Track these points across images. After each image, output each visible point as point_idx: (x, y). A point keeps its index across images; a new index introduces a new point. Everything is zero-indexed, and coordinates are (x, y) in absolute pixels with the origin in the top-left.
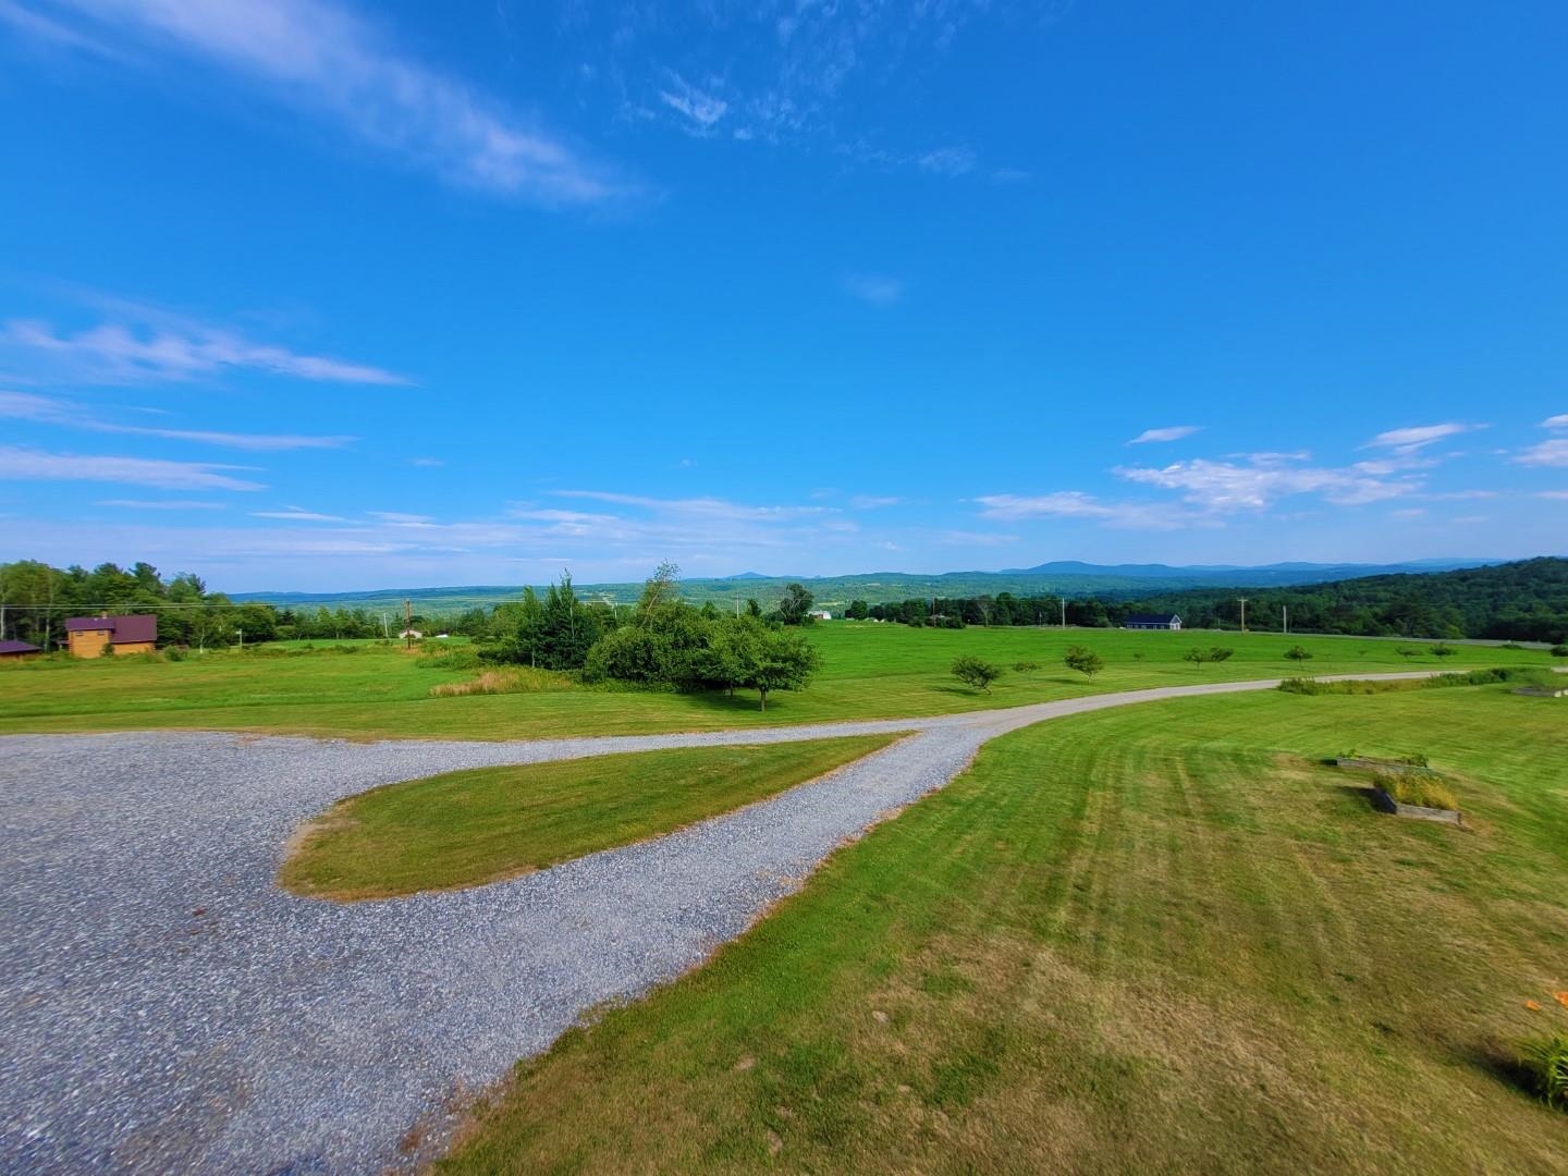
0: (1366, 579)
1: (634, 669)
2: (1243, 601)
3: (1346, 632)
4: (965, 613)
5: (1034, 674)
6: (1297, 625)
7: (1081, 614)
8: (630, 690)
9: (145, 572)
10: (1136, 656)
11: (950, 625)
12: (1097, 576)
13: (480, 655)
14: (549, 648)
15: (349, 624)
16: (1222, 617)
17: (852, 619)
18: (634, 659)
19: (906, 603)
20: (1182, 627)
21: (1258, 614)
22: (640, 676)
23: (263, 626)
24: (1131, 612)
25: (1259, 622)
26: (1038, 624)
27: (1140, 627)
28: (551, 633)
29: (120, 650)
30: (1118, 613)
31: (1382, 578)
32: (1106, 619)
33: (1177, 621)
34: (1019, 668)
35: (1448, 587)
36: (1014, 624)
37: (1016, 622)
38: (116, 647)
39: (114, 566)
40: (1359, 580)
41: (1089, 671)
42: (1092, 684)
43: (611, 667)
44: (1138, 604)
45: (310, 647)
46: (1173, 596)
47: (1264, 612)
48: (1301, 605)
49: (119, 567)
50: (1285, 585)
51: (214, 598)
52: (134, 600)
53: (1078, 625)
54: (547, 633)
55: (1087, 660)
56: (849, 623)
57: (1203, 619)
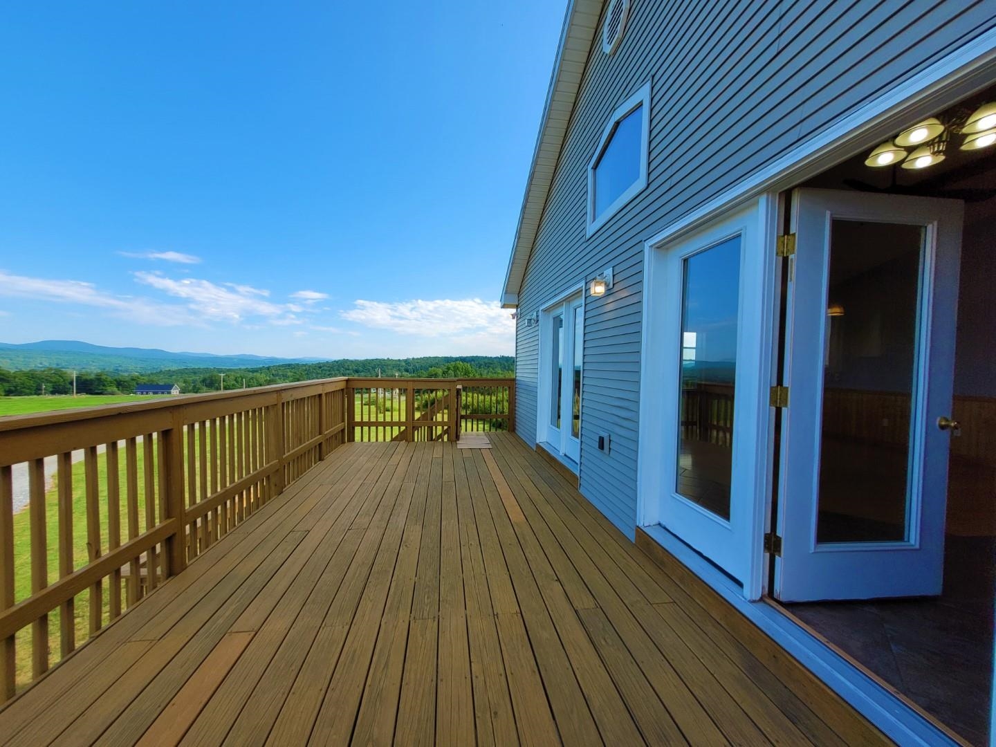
0: (282, 366)
2: (223, 376)
7: (90, 386)
16: (206, 386)
20: (180, 393)
24: (137, 384)
27: (147, 394)
31: (289, 365)
33: (176, 389)
35: (315, 371)
40: (279, 366)
44: (143, 377)
46: (170, 373)
53: (87, 393)
57: (194, 387)
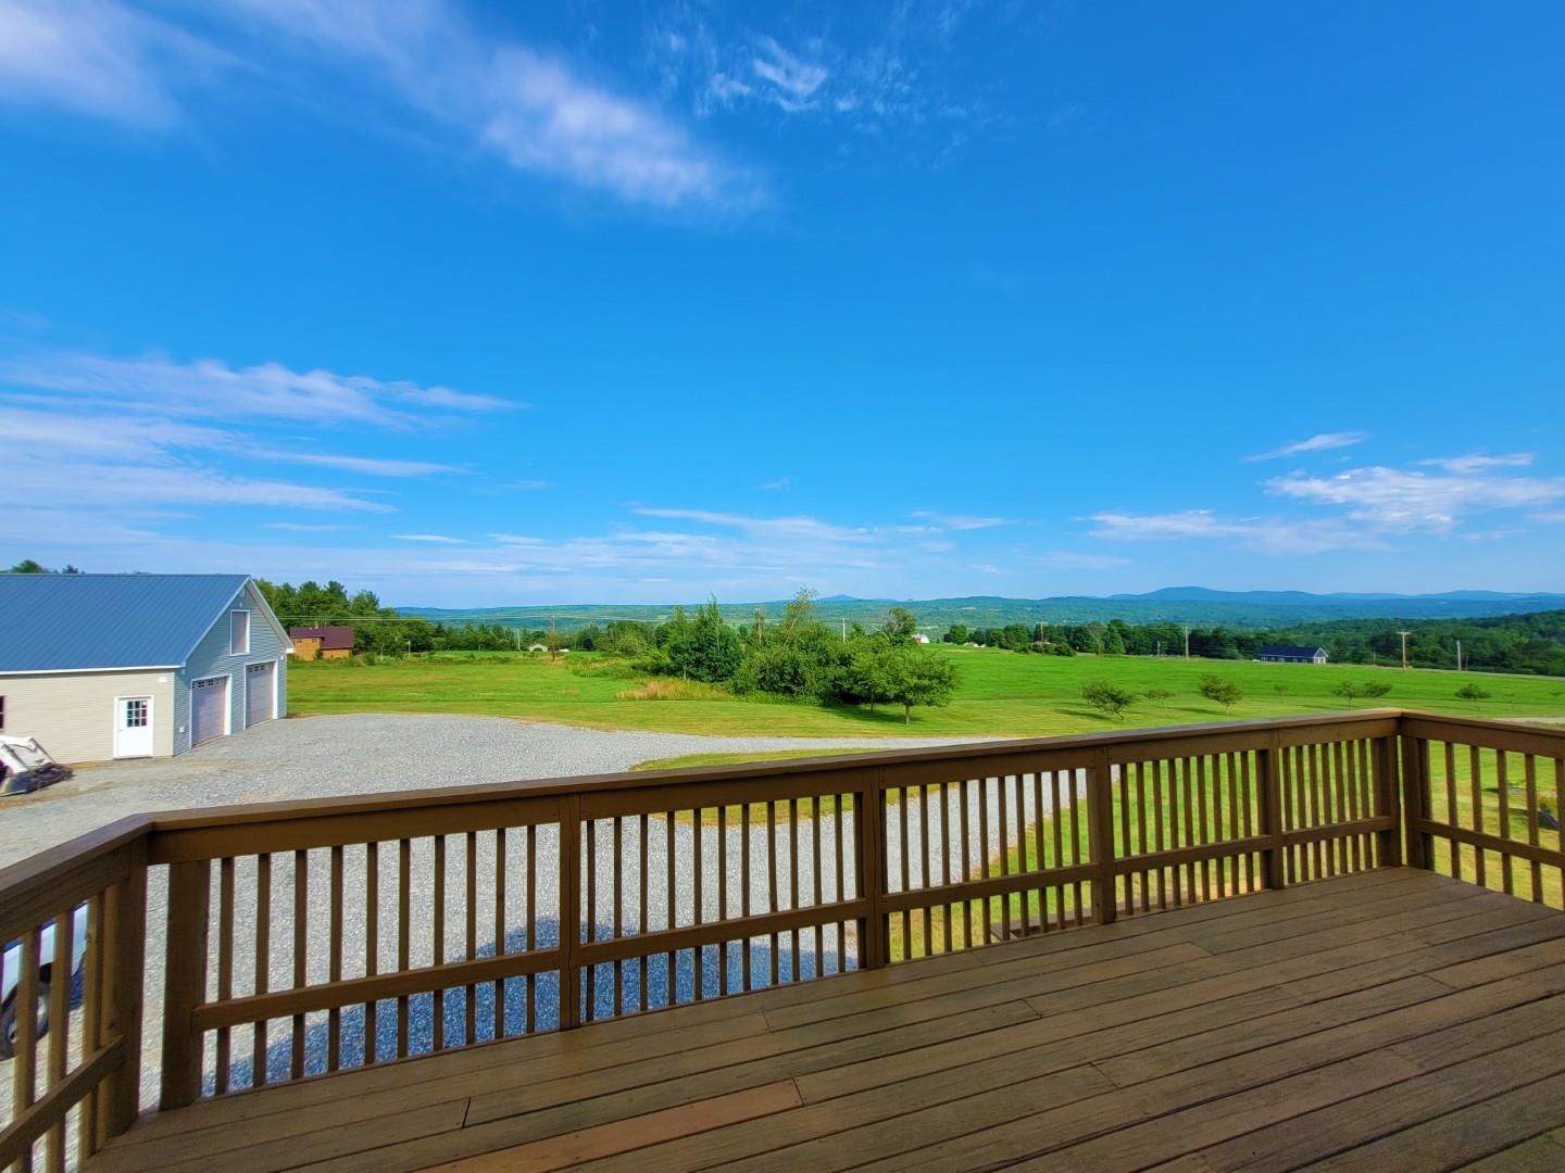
1: (782, 683)
2: (1404, 634)
3: (1540, 672)
4: (1075, 640)
5: (1167, 703)
6: (1472, 663)
7: (1206, 645)
8: (776, 702)
9: (335, 589)
10: (1277, 688)
11: (1059, 652)
12: (1221, 603)
13: (634, 667)
14: (698, 663)
15: (488, 637)
16: (1378, 651)
17: (951, 643)
18: (782, 674)
19: (1007, 629)
20: (1328, 661)
21: (1424, 649)
22: (788, 690)
23: (423, 638)
24: (1264, 644)
25: (1425, 659)
26: (1155, 654)
27: (1276, 660)
28: (699, 650)
29: (327, 655)
30: (1249, 644)
32: (1236, 651)
33: (1321, 654)
34: (1151, 695)
36: (1127, 653)
37: (1129, 651)
38: (325, 652)
39: (314, 584)
41: (1227, 701)
42: (1230, 715)
43: (760, 681)
44: (1273, 635)
45: (472, 656)
46: (1316, 629)
47: (1432, 647)
48: (1480, 640)
49: (318, 585)
50: (1460, 616)
51: (387, 612)
52: (331, 613)
53: (1202, 655)
54: (695, 649)
55: (1224, 690)
56: (949, 647)
57: (1355, 653)
